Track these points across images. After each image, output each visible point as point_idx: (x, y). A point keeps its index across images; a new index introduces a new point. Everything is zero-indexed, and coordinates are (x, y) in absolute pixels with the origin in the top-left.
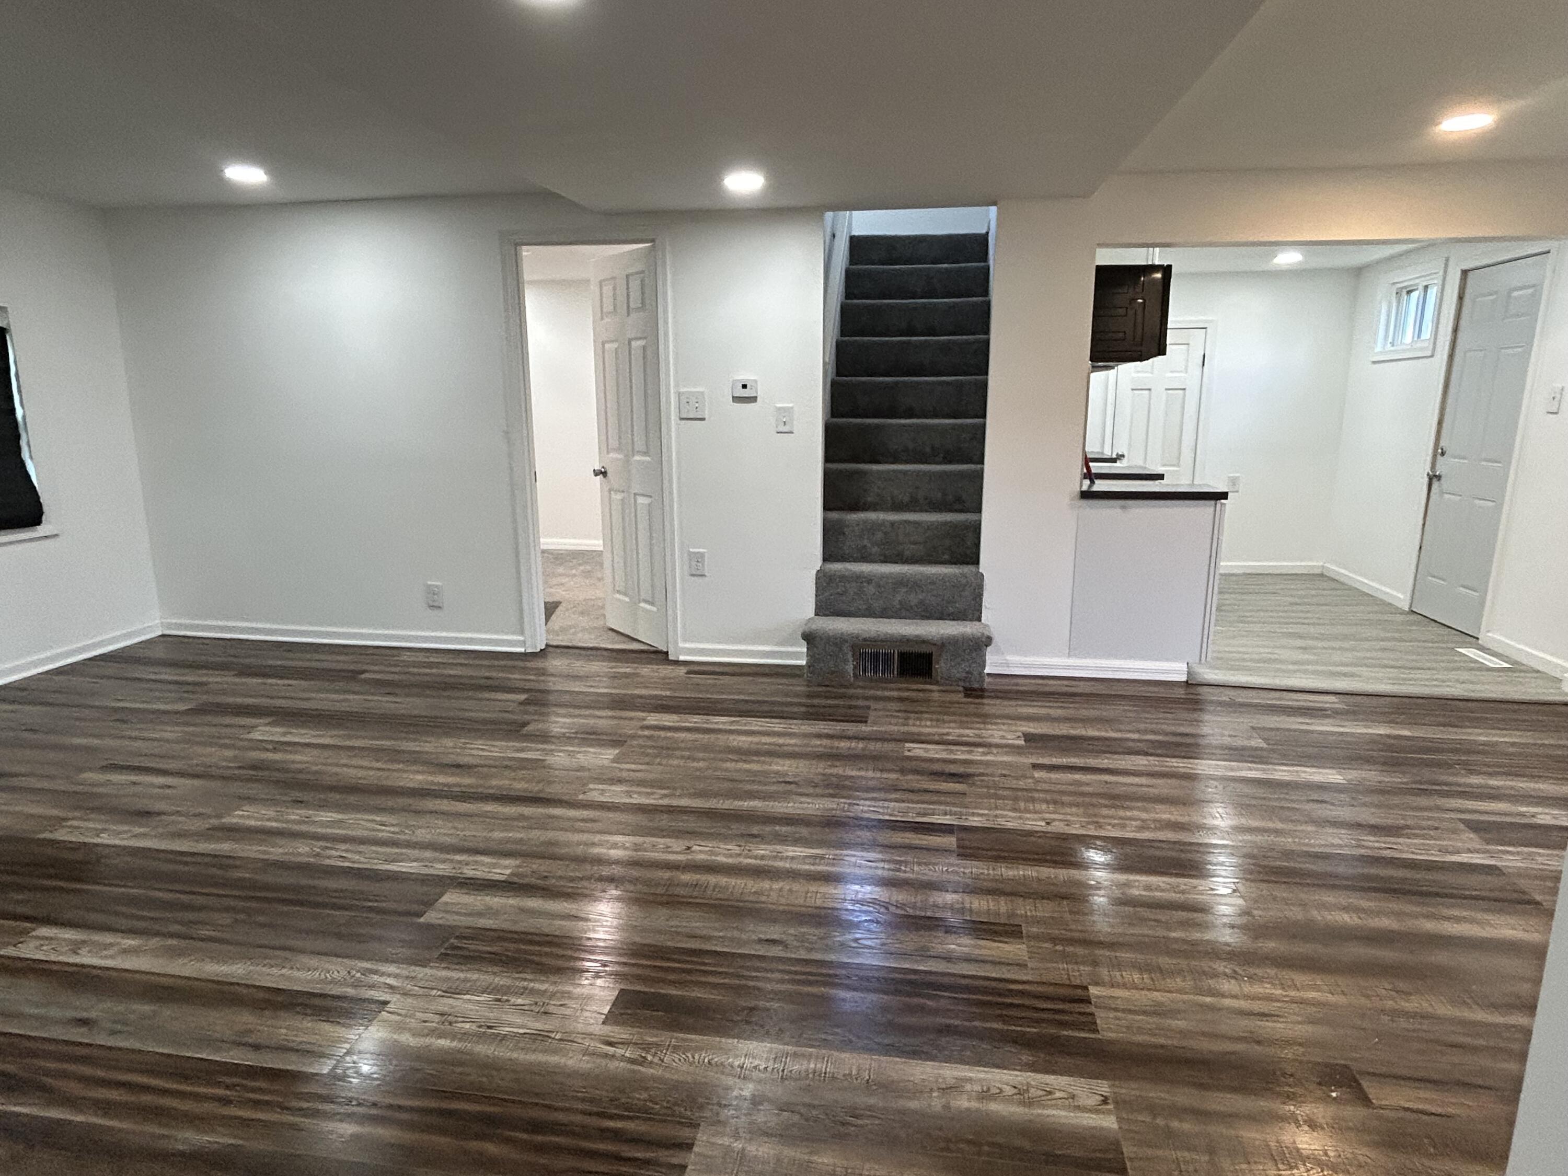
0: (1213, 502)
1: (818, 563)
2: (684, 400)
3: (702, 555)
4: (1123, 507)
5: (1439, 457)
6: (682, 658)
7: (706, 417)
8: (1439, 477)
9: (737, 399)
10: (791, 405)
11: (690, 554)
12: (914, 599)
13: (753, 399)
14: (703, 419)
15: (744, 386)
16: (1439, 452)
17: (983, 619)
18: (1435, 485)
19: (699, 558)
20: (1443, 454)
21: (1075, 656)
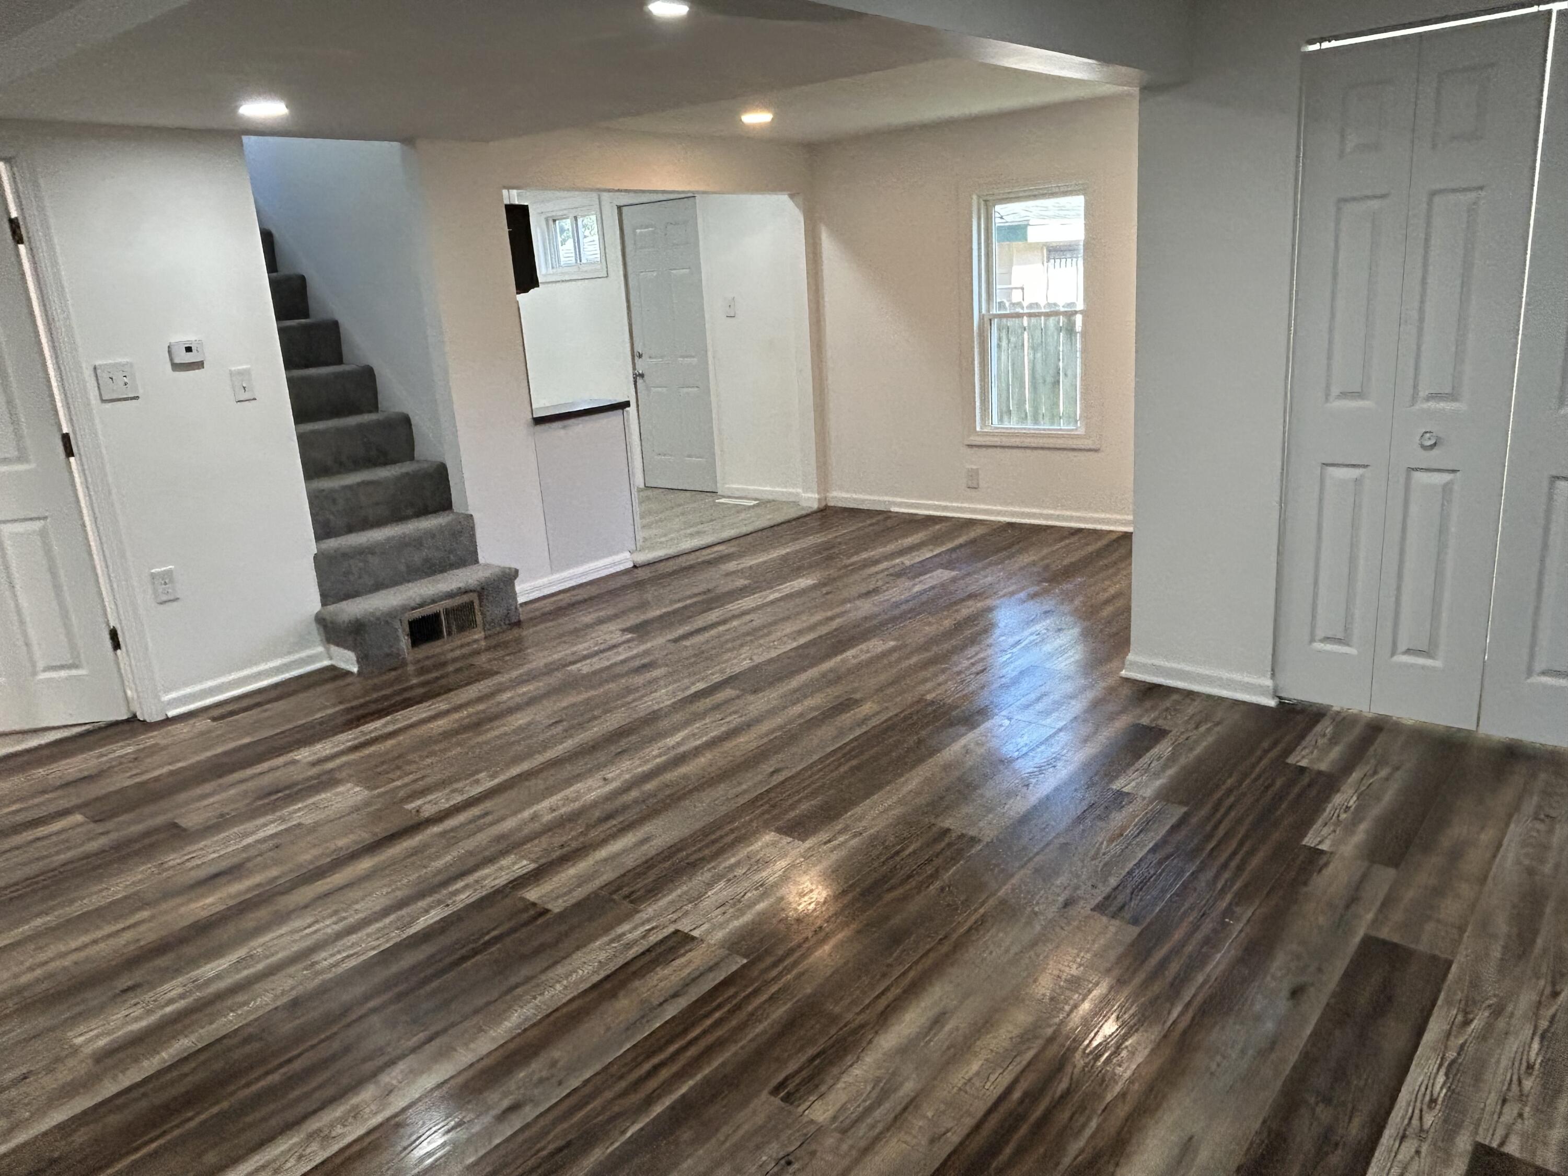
0: (621, 411)
1: (313, 548)
2: (104, 376)
3: (170, 572)
4: (564, 427)
5: (636, 358)
6: (171, 713)
7: (140, 393)
8: (642, 376)
9: (177, 367)
10: (248, 366)
11: (153, 576)
12: (417, 558)
13: (199, 365)
14: (136, 398)
15: (189, 349)
16: (636, 355)
17: (480, 558)
18: (639, 381)
19: (167, 578)
20: (640, 356)
21: (558, 571)
